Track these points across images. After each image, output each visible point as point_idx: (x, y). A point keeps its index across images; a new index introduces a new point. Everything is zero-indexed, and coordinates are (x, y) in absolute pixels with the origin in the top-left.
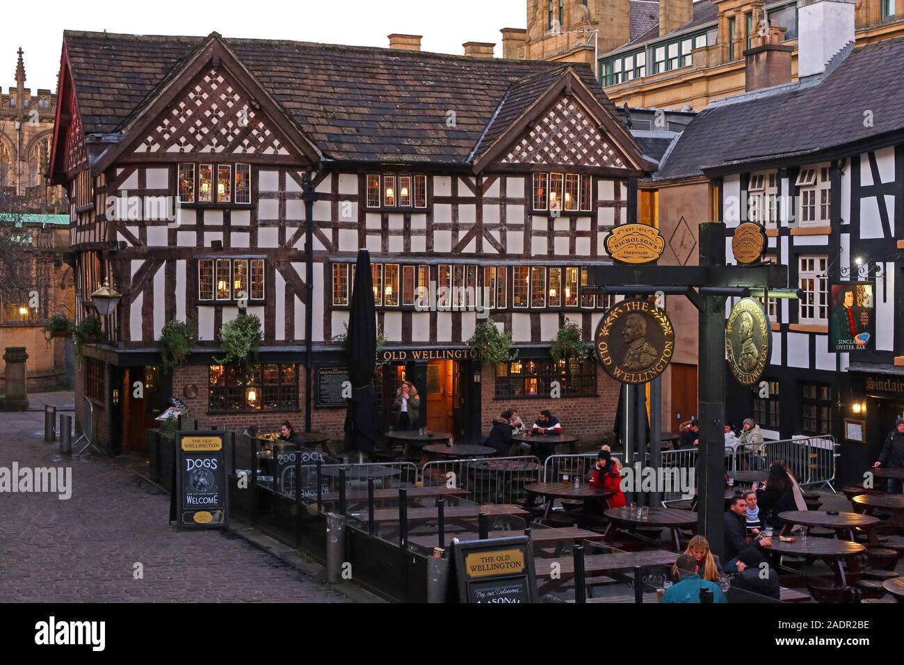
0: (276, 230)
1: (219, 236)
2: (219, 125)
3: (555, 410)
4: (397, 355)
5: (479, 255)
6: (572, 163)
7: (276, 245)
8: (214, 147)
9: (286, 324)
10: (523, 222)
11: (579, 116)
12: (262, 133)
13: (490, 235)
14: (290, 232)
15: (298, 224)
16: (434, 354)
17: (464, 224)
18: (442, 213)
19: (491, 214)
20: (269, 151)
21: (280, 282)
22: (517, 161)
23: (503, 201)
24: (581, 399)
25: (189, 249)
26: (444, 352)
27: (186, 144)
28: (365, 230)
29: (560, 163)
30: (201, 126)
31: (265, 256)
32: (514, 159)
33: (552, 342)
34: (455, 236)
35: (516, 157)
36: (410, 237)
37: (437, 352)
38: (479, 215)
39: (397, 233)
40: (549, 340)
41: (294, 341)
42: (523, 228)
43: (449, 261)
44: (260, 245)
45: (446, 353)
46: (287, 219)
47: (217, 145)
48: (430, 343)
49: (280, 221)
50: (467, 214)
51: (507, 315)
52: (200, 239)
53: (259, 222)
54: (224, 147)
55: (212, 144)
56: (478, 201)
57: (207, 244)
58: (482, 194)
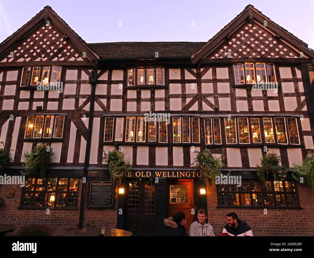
0: (74, 100)
1: (41, 104)
2: (46, 48)
3: (267, 218)
4: (145, 174)
5: (200, 111)
6: (258, 57)
7: (73, 108)
8: (42, 58)
9: (75, 153)
10: (229, 92)
11: (260, 32)
12: (69, 51)
13: (207, 100)
14: (82, 101)
15: (87, 97)
16: (171, 174)
17: (189, 94)
18: (175, 89)
19: (207, 88)
20: (72, 59)
21: (73, 128)
22: (221, 57)
23: (215, 81)
24: (288, 210)
25: (24, 111)
26: (178, 172)
27: (27, 57)
28: (127, 99)
29: (250, 57)
30: (37, 49)
31: (66, 114)
32: (219, 56)
33: (258, 167)
34: (184, 101)
35: (220, 55)
36: (154, 103)
37: (173, 172)
38: (199, 88)
39: (146, 100)
40: (256, 166)
41: (78, 163)
42: (230, 96)
43: (180, 115)
44: (64, 108)
45: (179, 173)
46: (80, 94)
47: (44, 58)
48: (168, 167)
49: (76, 95)
50: (192, 88)
51: (223, 149)
52: (31, 105)
53: (64, 96)
54: (47, 58)
55: (41, 57)
56: (199, 82)
57: (34, 108)
58: (201, 78)
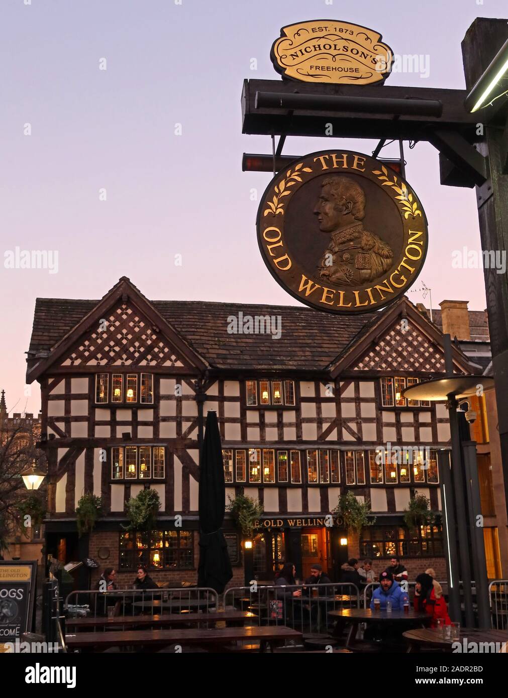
0: (174, 424)
1: (129, 429)
2: (128, 346)
3: (412, 569)
4: (275, 523)
5: (340, 442)
6: (411, 370)
7: (174, 436)
8: (124, 361)
9: (183, 498)
10: (374, 416)
11: (415, 334)
12: (162, 350)
13: (349, 426)
14: (186, 426)
15: (192, 419)
16: (306, 522)
17: (326, 418)
18: (309, 410)
19: (348, 410)
20: (168, 364)
21: (178, 464)
22: (366, 369)
23: (358, 400)
24: (434, 559)
25: (105, 439)
26: (314, 520)
27: (102, 359)
28: (246, 423)
29: (402, 370)
30: (114, 346)
31: (166, 444)
32: (364, 367)
33: (405, 512)
34: (319, 427)
35: (365, 366)
36: (282, 429)
37: (309, 520)
38: (339, 410)
39: (272, 425)
40: (403, 510)
41: (189, 512)
42: (375, 421)
43: (316, 447)
44: (161, 436)
45: (316, 521)
46: (183, 415)
47: (126, 360)
48: (303, 513)
49: (177, 417)
50: (329, 410)
51: (366, 490)
52: (113, 431)
53: (160, 418)
54: (132, 361)
55: (122, 359)
56: (337, 400)
57: (119, 435)
58: (340, 395)
